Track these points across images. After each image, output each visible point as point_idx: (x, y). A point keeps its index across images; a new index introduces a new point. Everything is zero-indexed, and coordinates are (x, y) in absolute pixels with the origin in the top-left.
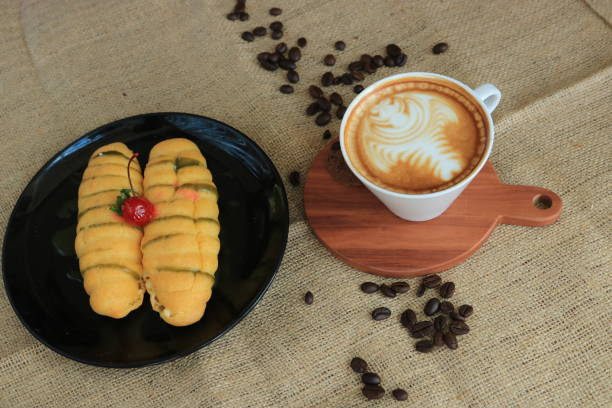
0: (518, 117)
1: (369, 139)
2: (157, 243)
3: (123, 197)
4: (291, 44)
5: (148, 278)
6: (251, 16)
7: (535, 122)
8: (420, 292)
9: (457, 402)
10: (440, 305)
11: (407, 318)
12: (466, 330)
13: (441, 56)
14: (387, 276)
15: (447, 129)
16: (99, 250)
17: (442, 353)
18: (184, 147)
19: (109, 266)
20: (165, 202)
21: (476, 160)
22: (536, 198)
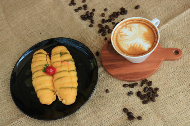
0: (165, 26)
1: (120, 40)
2: (58, 80)
3: (46, 67)
4: (90, 11)
5: (56, 91)
6: (77, 4)
7: (170, 27)
8: (142, 85)
9: (158, 118)
10: (148, 88)
11: (138, 94)
12: (157, 95)
13: (138, 10)
14: (130, 81)
15: (144, 34)
16: (41, 84)
17: (151, 104)
18: (62, 49)
19: (44, 89)
20: (58, 67)
21: (155, 43)
22: (174, 51)
